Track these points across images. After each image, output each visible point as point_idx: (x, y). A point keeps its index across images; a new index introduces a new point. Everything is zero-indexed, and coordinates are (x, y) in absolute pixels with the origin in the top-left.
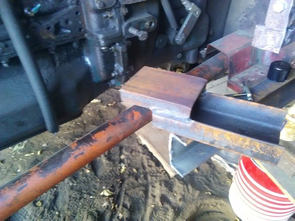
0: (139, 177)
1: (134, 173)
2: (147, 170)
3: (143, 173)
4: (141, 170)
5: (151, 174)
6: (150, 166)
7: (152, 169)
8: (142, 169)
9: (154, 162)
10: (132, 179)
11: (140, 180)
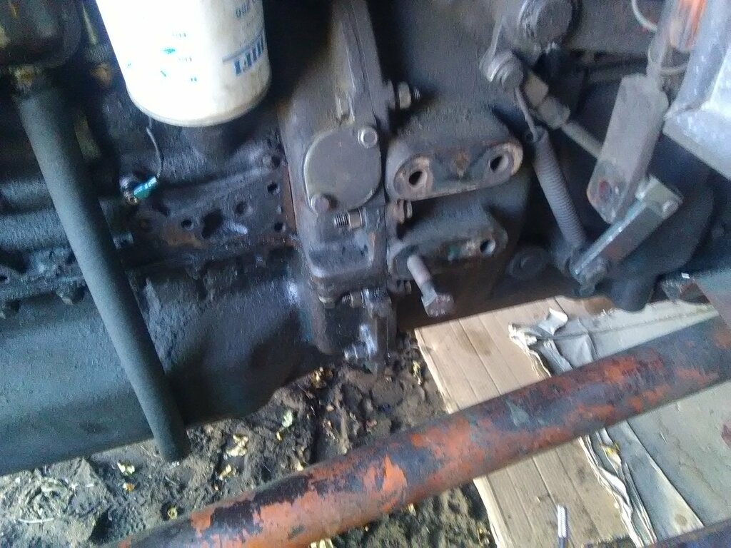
0: (418, 531)
1: (407, 513)
2: (443, 518)
3: (432, 522)
4: (428, 512)
5: (451, 535)
6: (454, 509)
7: (456, 519)
8: (431, 510)
9: (467, 501)
10: (396, 531)
11: (417, 541)
